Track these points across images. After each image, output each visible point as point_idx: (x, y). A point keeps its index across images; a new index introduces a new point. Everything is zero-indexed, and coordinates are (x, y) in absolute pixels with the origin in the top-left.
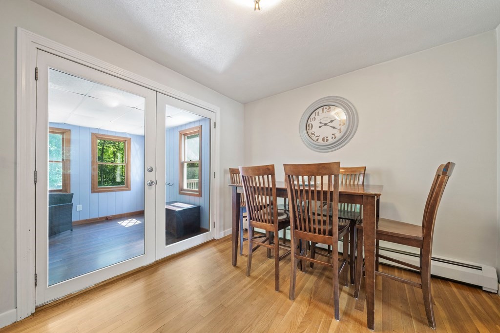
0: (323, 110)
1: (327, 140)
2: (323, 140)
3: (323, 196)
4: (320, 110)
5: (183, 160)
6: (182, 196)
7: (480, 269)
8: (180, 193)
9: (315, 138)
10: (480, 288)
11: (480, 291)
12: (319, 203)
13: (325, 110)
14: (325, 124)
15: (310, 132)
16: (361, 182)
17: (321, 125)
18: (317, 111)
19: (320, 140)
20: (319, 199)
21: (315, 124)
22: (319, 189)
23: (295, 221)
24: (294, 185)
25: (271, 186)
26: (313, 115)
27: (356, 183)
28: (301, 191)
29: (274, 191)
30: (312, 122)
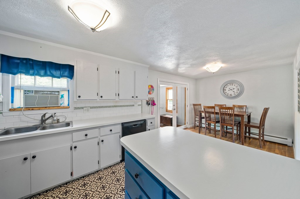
0: (230, 84)
1: (232, 95)
2: (230, 95)
3: (230, 115)
4: (229, 85)
5: (167, 99)
6: (167, 112)
7: (287, 139)
8: (166, 111)
9: (227, 94)
10: (287, 145)
11: (286, 146)
12: (228, 116)
13: (231, 85)
14: (231, 90)
15: (225, 92)
16: (244, 111)
17: (229, 89)
18: (228, 85)
19: (229, 95)
20: (229, 115)
21: (227, 89)
22: (228, 113)
23: (221, 121)
24: (221, 111)
25: (214, 111)
26: (226, 86)
27: (243, 111)
28: (223, 113)
29: (215, 113)
30: (226, 89)
